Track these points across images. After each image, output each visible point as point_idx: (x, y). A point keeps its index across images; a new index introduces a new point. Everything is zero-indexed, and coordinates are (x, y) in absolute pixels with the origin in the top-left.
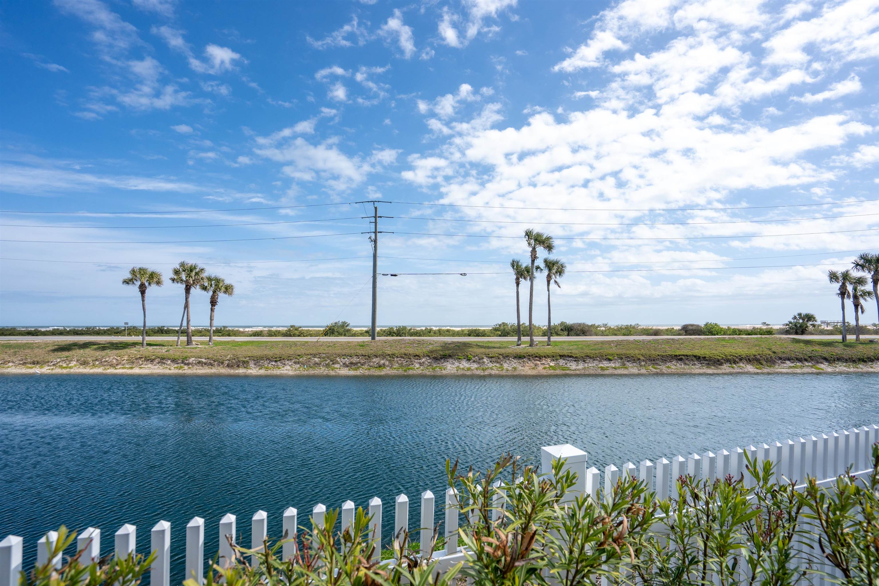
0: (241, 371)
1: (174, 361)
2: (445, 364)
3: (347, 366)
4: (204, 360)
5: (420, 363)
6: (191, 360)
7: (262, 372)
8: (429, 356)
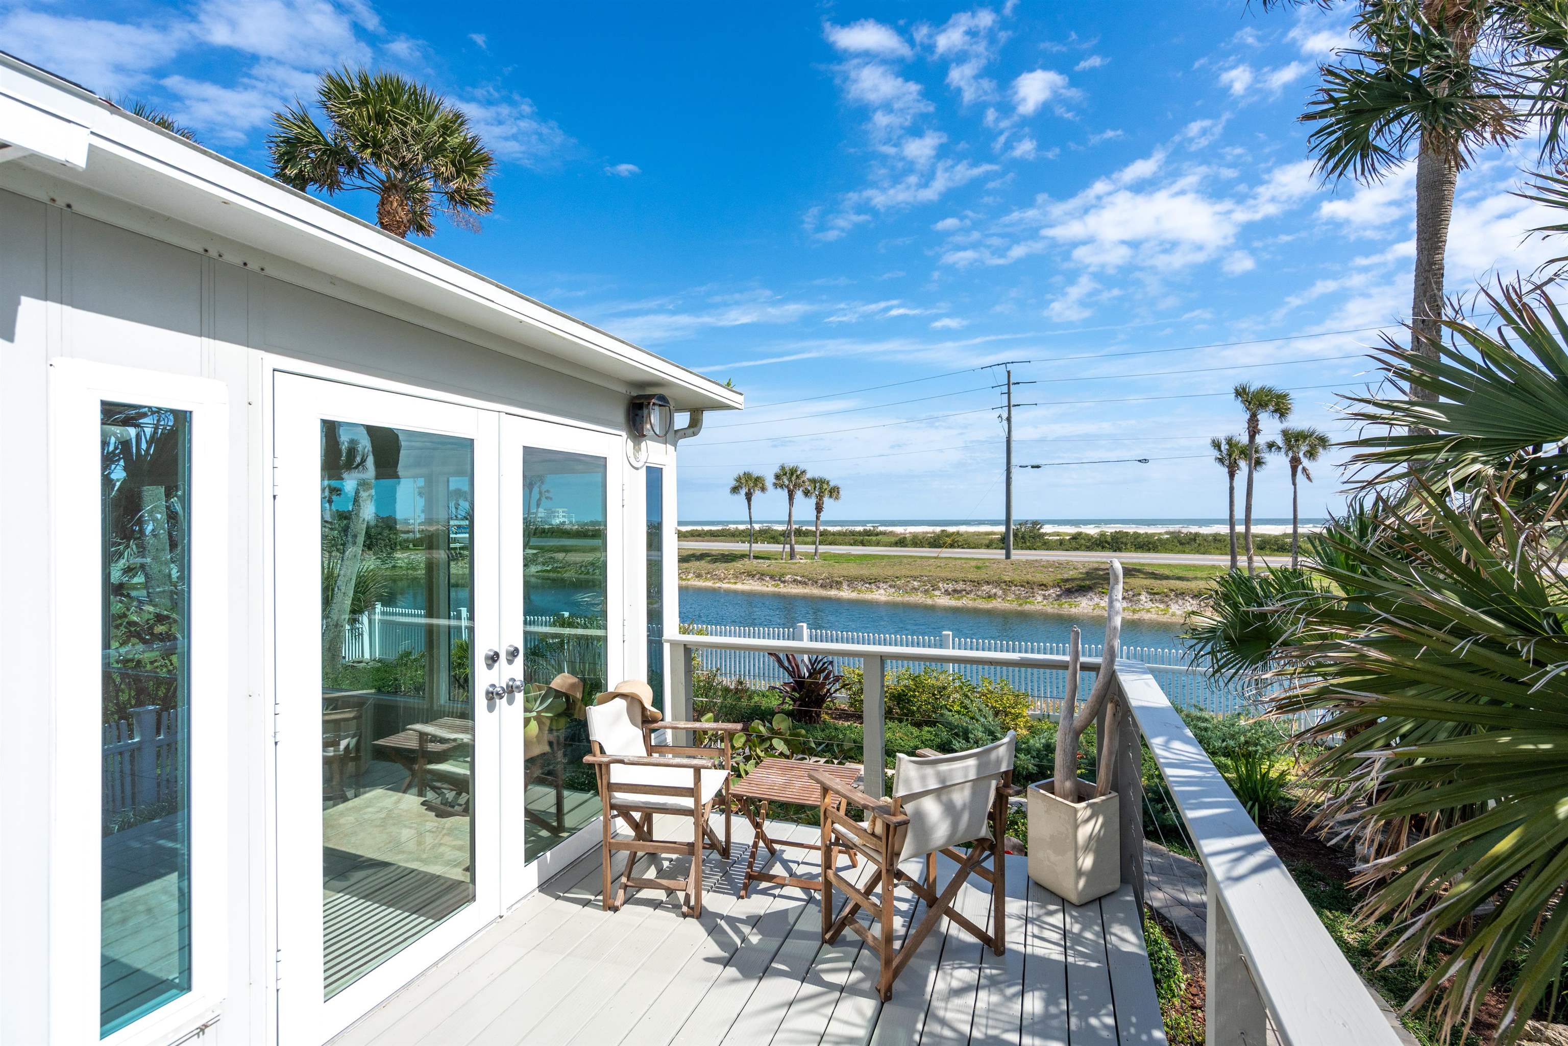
0: (833, 593)
1: (772, 577)
2: (1079, 599)
3: (949, 594)
4: (799, 578)
5: (1044, 595)
6: (788, 577)
7: (854, 595)
8: (1060, 587)
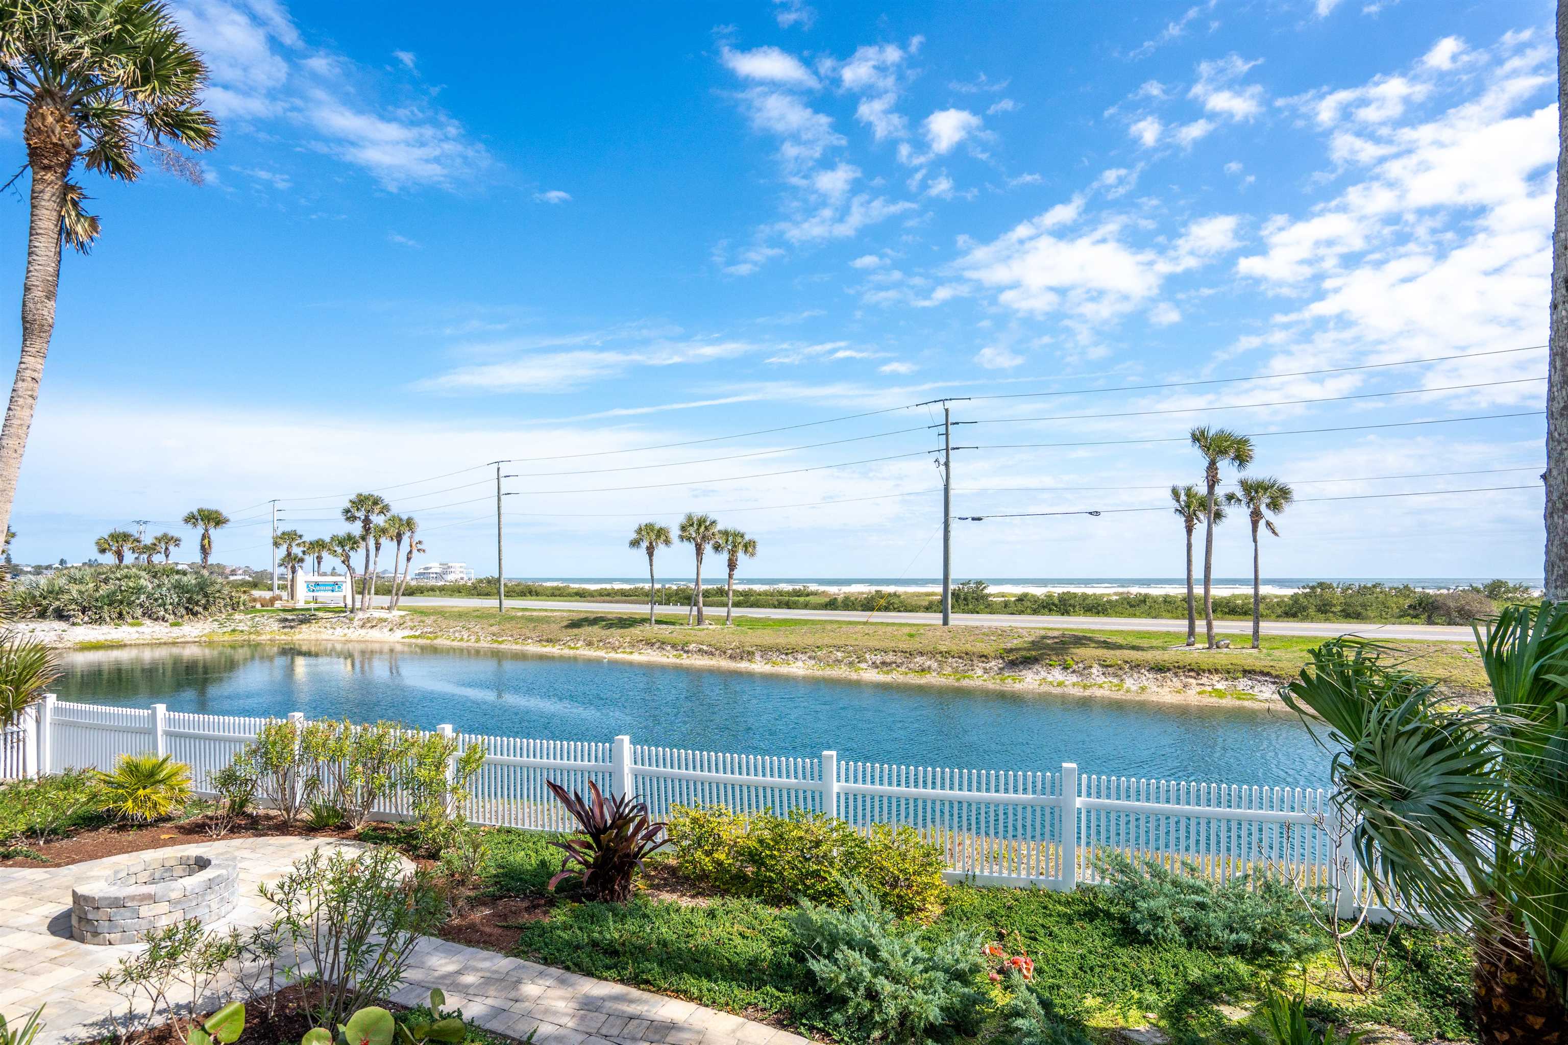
0: (743, 665)
1: (674, 646)
2: (1024, 672)
3: (877, 667)
4: (705, 648)
5: (985, 669)
6: (692, 647)
7: (767, 668)
8: (1003, 658)
